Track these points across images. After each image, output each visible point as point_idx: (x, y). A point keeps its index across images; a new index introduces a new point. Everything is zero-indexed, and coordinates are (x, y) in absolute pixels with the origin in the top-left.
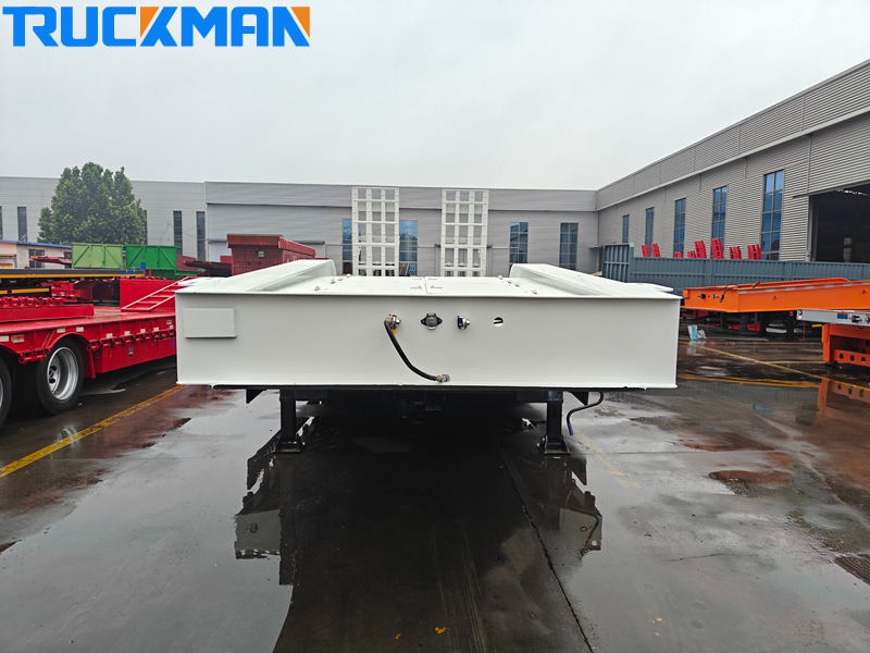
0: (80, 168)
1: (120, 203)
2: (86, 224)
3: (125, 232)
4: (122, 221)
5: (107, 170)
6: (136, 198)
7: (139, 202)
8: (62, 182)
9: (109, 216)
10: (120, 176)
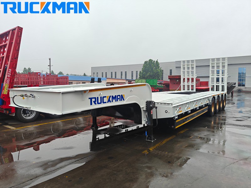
0: (148, 61)
1: (156, 69)
2: (148, 74)
3: (157, 76)
4: (156, 73)
5: (154, 61)
6: (160, 67)
7: (161, 68)
8: (144, 64)
9: (153, 72)
10: (157, 62)
